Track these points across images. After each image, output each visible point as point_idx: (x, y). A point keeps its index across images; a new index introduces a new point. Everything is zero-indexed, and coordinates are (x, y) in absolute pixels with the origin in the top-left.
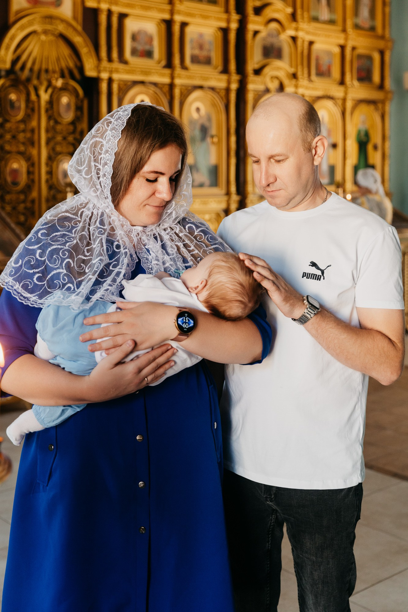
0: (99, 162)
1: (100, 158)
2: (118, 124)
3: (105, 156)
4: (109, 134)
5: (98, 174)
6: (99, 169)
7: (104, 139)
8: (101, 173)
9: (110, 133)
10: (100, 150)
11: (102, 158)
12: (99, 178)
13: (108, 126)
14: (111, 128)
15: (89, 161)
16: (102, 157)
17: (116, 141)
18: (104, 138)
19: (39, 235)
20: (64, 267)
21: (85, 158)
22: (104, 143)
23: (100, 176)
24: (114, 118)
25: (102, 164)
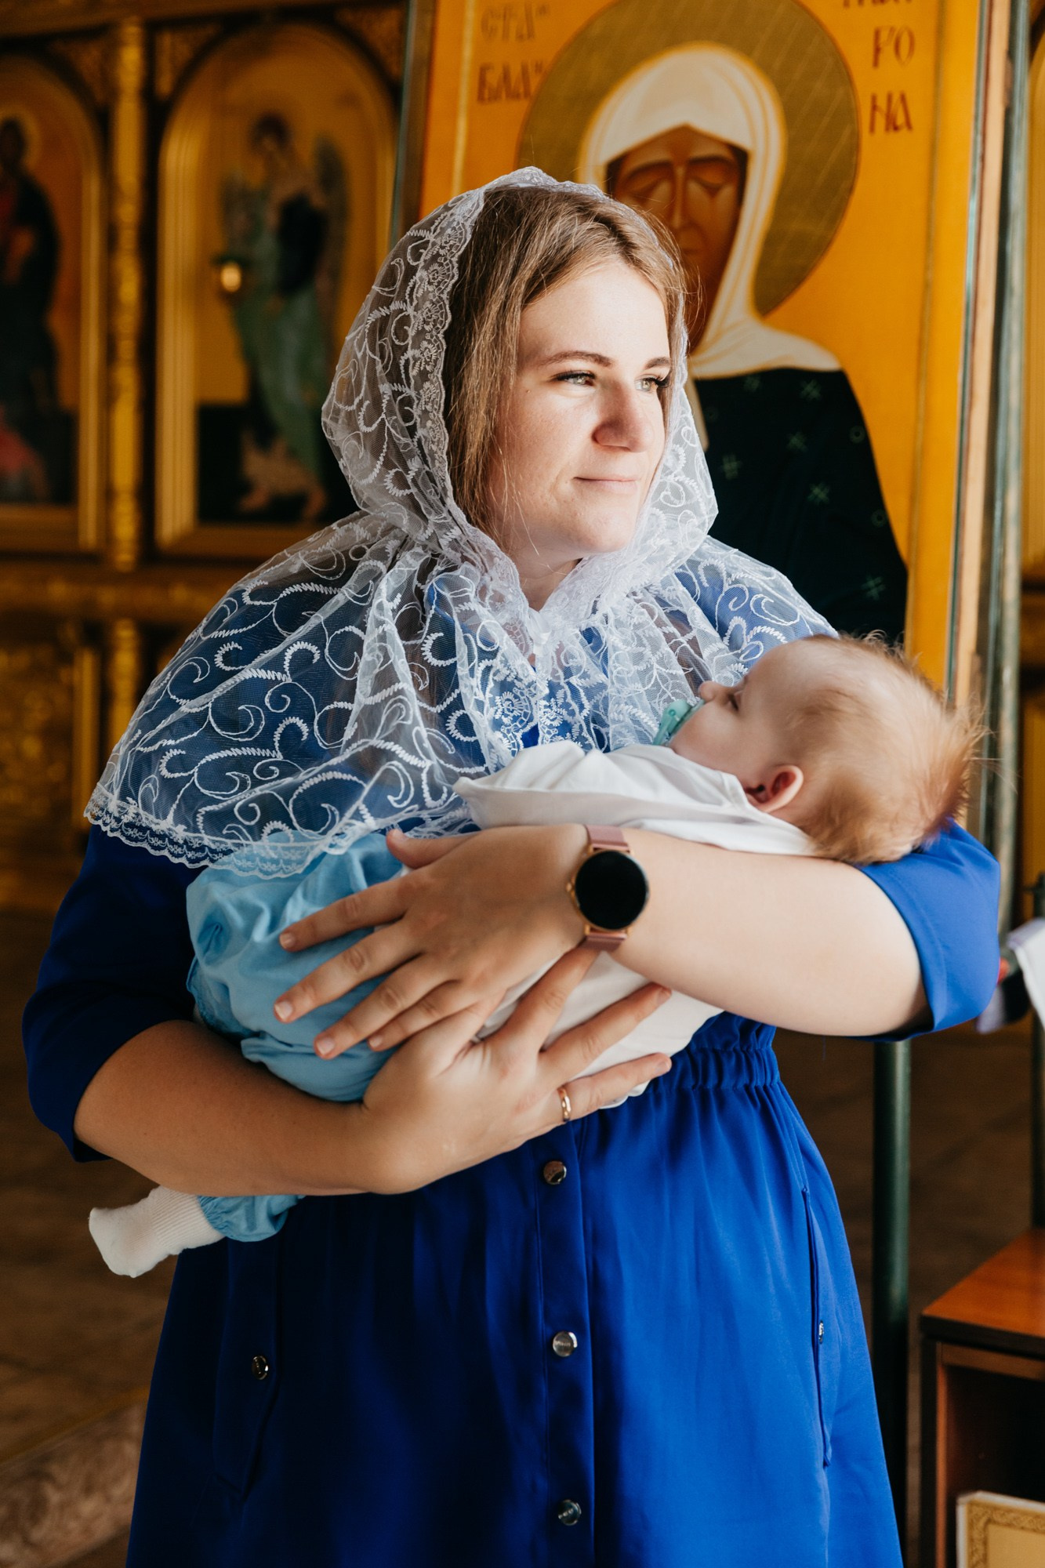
0: (403, 376)
1: (402, 362)
2: (446, 243)
3: (417, 353)
4: (421, 280)
5: (407, 417)
6: (408, 401)
7: (408, 301)
8: (416, 412)
9: (425, 273)
10: (397, 338)
11: (412, 362)
12: (412, 431)
13: (416, 257)
14: (425, 261)
15: (373, 383)
16: (411, 359)
17: (442, 293)
18: (407, 298)
19: (219, 660)
20: (277, 745)
21: (359, 371)
22: (410, 311)
23: (415, 423)
24: (435, 231)
25: (413, 382)
